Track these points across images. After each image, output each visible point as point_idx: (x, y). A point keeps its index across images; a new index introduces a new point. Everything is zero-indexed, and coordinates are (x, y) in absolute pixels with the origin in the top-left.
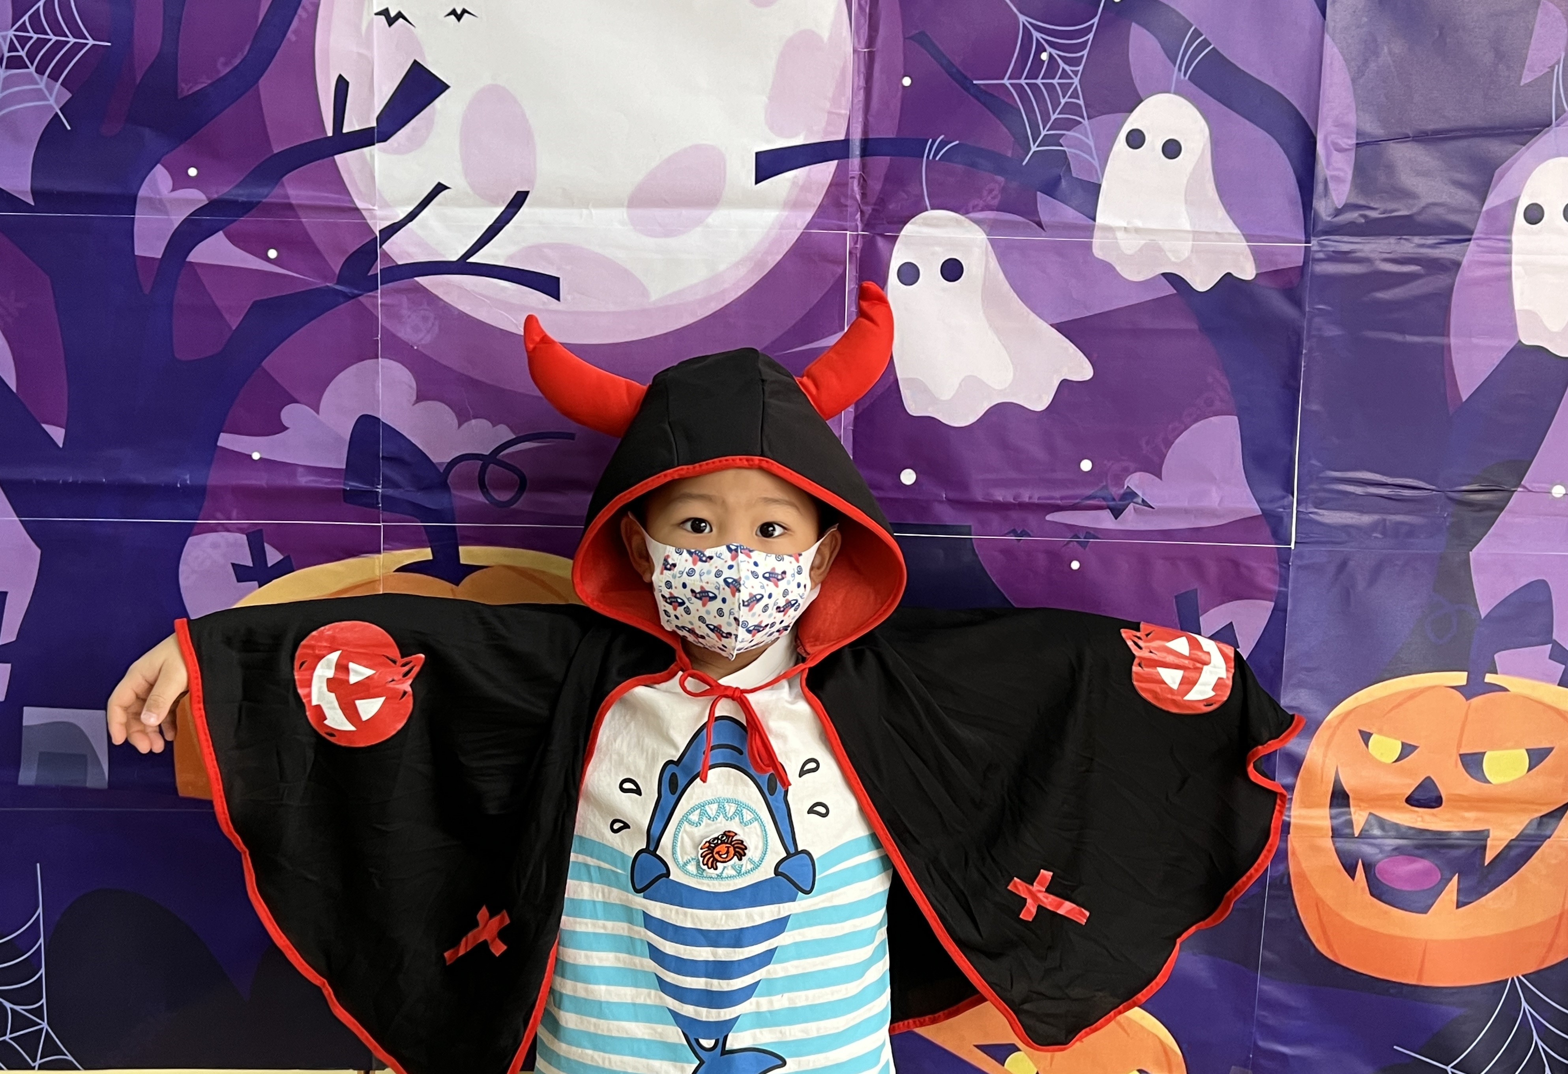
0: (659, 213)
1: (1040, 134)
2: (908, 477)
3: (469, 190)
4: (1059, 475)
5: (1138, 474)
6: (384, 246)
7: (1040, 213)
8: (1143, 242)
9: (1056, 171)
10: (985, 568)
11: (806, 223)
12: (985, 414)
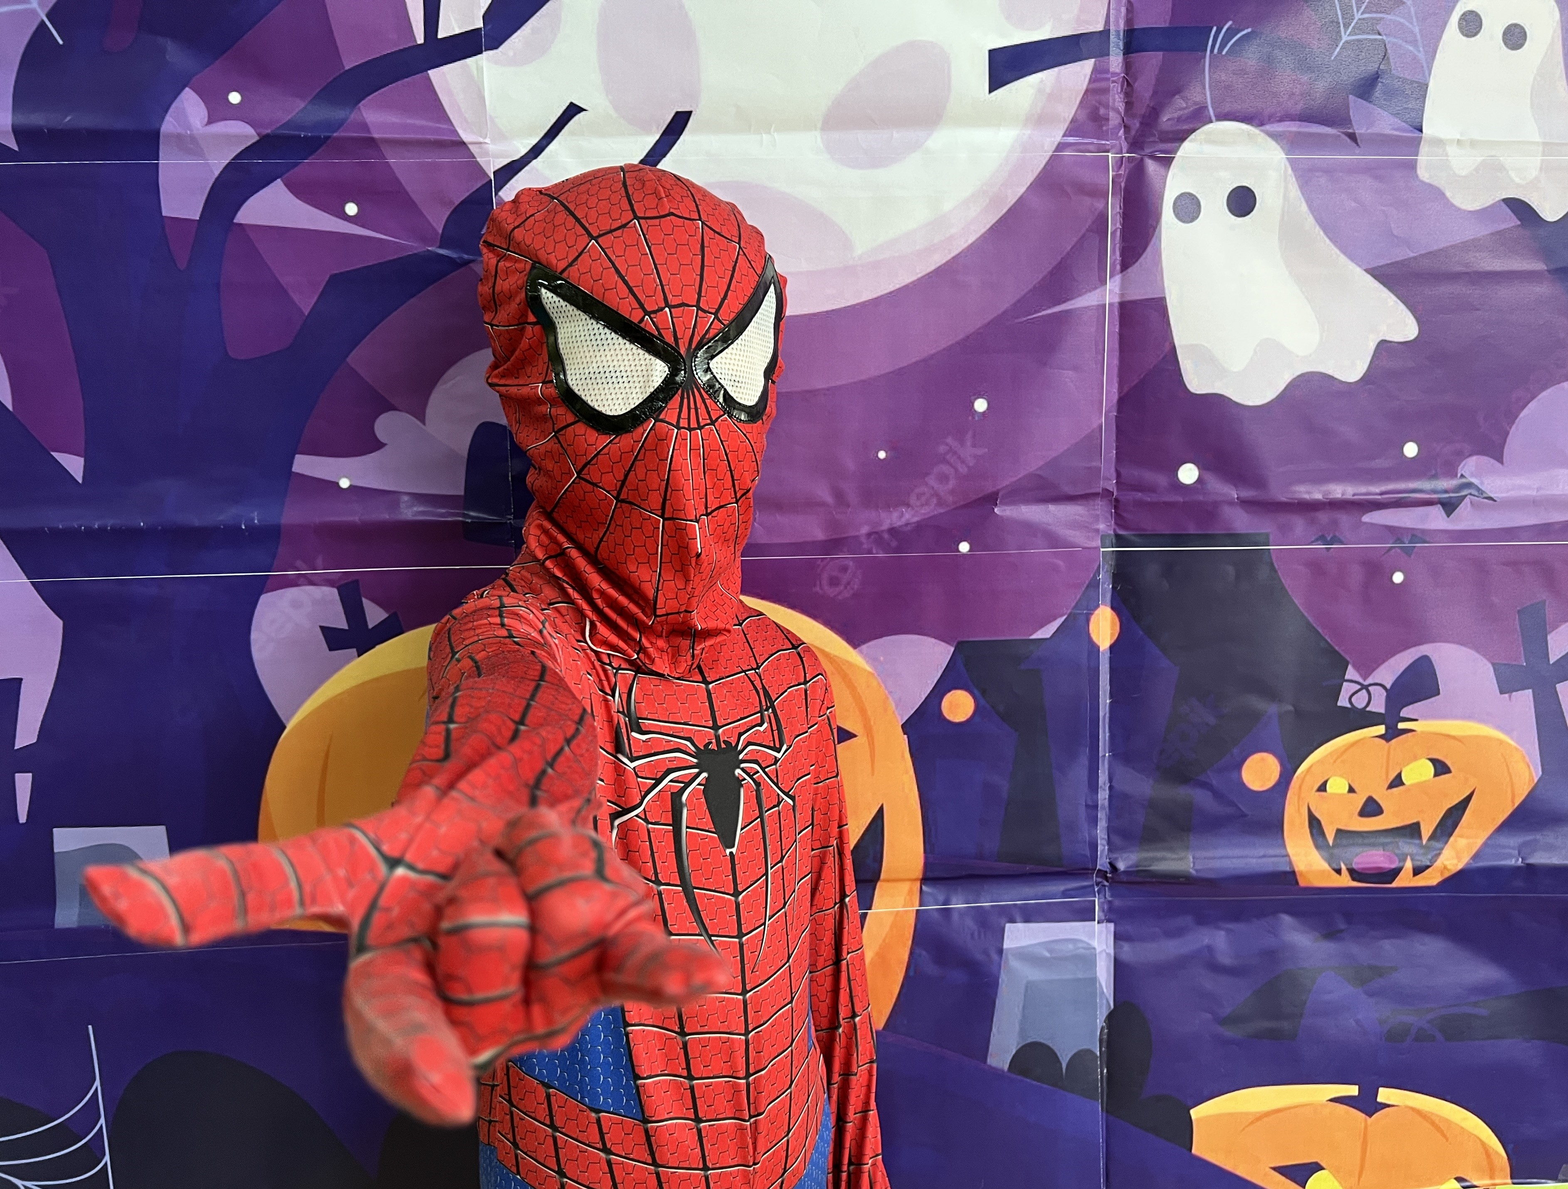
0: (863, 137)
1: (1352, 20)
2: (1188, 474)
3: (612, 112)
4: (1379, 463)
5: (1474, 459)
6: (500, 193)
7: (1353, 123)
8: (1480, 159)
9: (1372, 67)
10: (1286, 586)
11: (1056, 143)
12: (1286, 388)
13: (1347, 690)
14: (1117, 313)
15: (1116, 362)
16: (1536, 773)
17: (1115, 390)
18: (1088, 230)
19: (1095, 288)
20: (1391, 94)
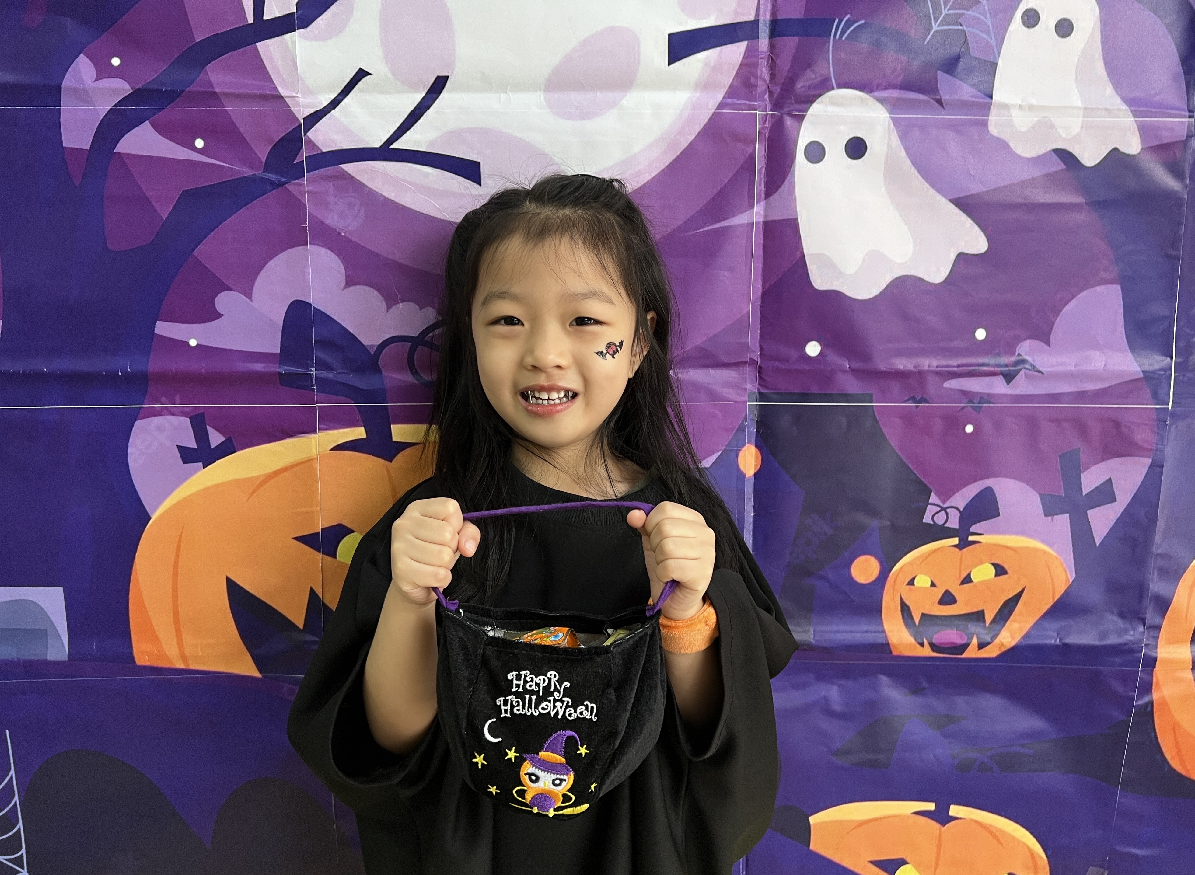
0: (576, 97)
1: (941, 15)
2: (813, 349)
3: (390, 75)
4: (956, 344)
5: (1028, 342)
6: (308, 134)
7: (940, 91)
8: (1036, 119)
9: (955, 50)
10: (885, 433)
11: (718, 103)
12: (886, 287)
13: (930, 511)
14: (762, 230)
15: (760, 265)
16: (1071, 575)
17: (760, 286)
18: (740, 168)
19: (746, 211)
20: (970, 70)
